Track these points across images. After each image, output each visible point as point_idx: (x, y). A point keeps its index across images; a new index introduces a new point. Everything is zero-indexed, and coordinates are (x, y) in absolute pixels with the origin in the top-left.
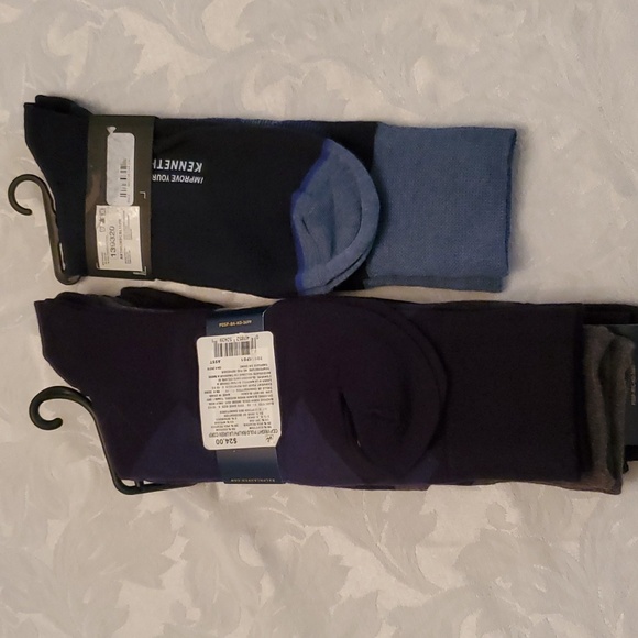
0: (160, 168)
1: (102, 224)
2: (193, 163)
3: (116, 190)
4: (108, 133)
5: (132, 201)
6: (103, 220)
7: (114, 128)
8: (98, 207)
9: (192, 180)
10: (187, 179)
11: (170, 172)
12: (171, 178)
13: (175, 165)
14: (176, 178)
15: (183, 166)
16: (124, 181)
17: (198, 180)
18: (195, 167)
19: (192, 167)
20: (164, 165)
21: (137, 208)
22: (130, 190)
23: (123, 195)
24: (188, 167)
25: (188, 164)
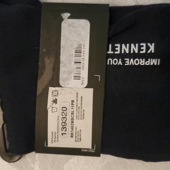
0: (110, 52)
1: (54, 105)
2: (144, 45)
3: (70, 73)
4: (62, 19)
5: (86, 83)
6: (55, 101)
7: (69, 15)
8: (51, 89)
9: (148, 63)
10: (142, 62)
11: (123, 56)
12: (124, 62)
13: (125, 49)
14: (130, 62)
15: (135, 48)
16: (78, 65)
17: (154, 62)
18: (148, 48)
19: (144, 48)
20: (114, 49)
21: (91, 90)
22: (85, 74)
23: (77, 77)
24: (140, 50)
25: (140, 47)
